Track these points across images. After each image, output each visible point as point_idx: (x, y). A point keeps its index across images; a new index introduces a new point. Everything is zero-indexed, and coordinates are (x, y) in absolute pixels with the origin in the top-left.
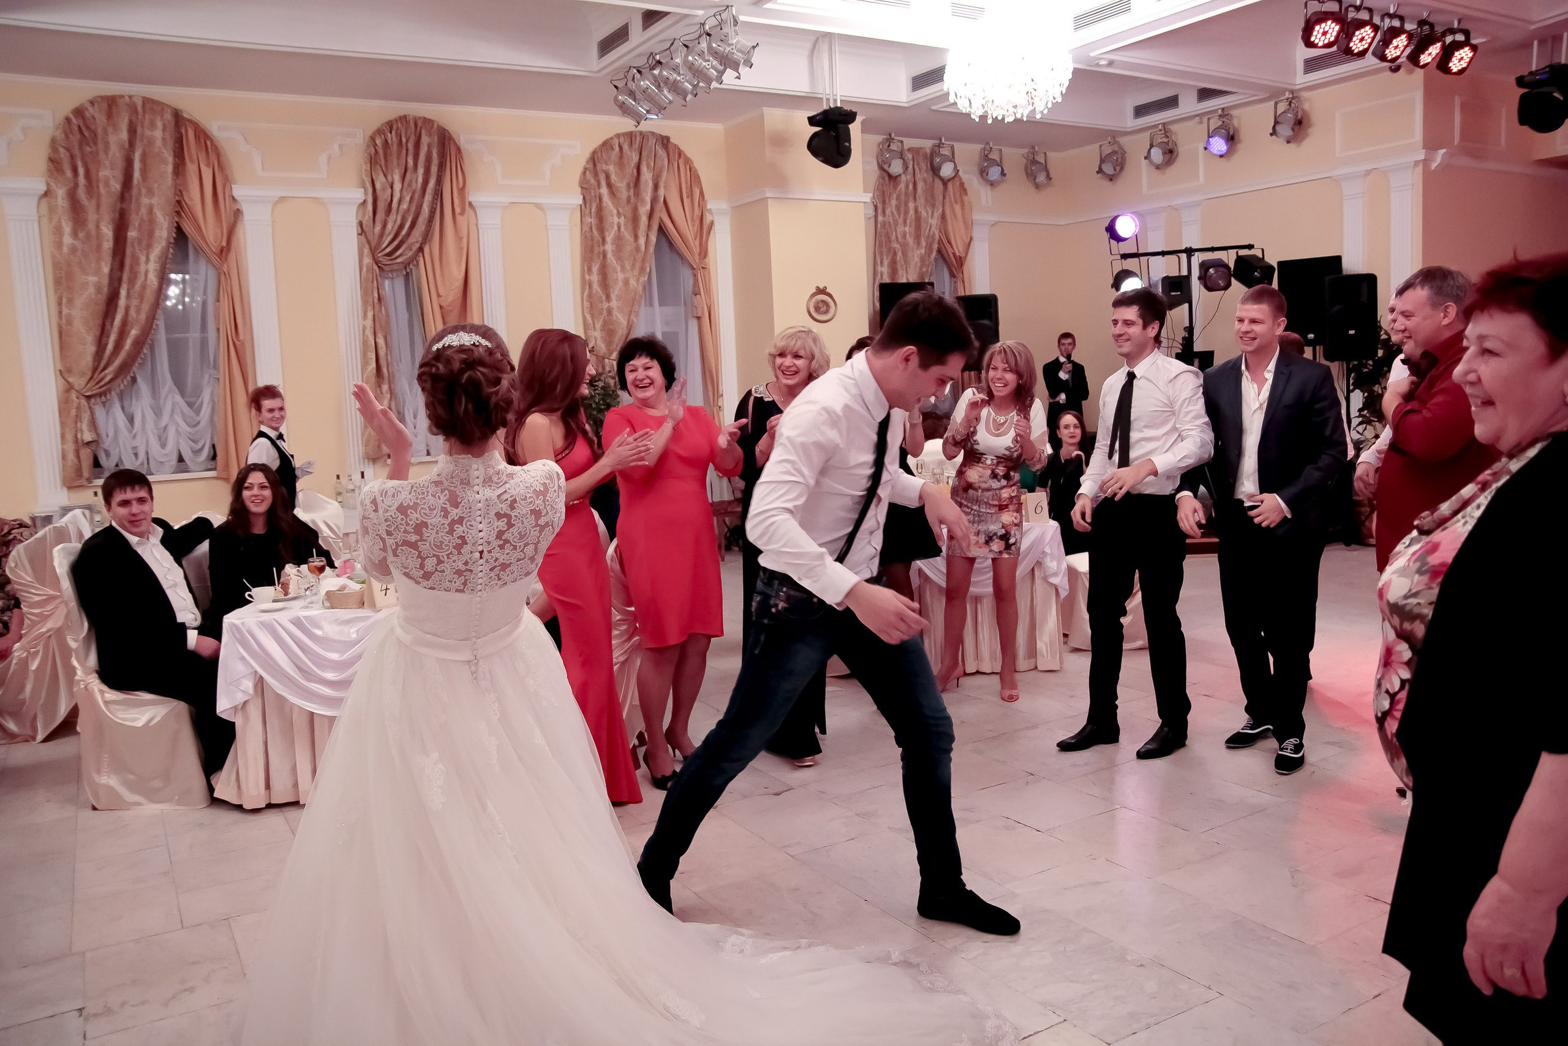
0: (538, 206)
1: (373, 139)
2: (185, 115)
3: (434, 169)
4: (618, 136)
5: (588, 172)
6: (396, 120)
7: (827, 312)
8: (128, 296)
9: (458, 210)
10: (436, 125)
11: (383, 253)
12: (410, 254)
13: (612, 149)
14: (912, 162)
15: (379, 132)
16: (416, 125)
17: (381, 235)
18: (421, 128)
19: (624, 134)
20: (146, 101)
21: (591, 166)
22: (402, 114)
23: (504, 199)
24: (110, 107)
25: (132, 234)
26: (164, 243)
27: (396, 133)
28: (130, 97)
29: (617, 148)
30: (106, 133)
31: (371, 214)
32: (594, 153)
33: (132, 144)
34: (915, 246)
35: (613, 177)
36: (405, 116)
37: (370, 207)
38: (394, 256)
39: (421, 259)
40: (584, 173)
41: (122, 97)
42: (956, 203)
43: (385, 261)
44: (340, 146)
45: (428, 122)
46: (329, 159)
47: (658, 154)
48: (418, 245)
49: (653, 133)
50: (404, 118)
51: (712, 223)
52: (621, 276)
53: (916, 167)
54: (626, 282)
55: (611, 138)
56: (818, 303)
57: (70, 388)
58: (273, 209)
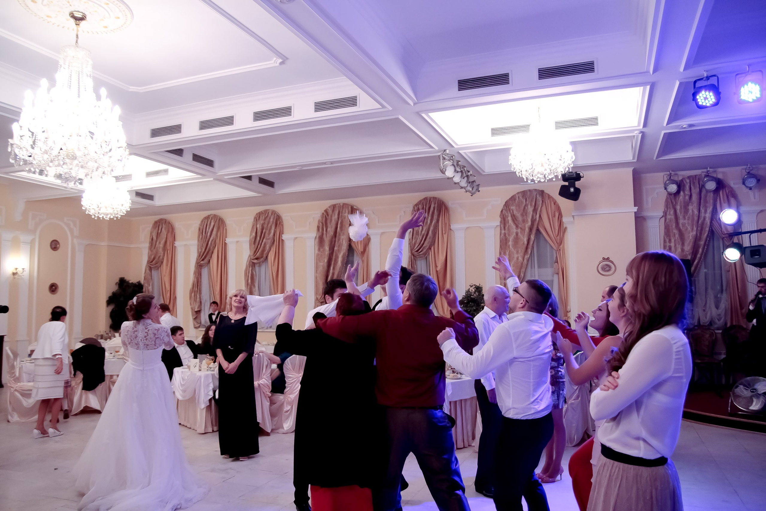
0: (480, 227)
1: (414, 207)
2: (355, 207)
3: (435, 217)
4: (518, 193)
5: (504, 211)
6: (422, 200)
7: (608, 271)
8: (334, 268)
9: (444, 232)
10: (437, 199)
11: (415, 251)
12: (425, 251)
13: (515, 200)
14: (689, 184)
15: (416, 205)
16: (430, 200)
17: (415, 244)
18: (432, 202)
19: (521, 192)
20: (344, 204)
21: (505, 208)
22: (425, 197)
23: (465, 226)
24: (334, 208)
25: (336, 248)
26: (345, 251)
27: (422, 204)
28: (339, 204)
29: (517, 199)
30: (331, 216)
31: (411, 236)
32: (506, 202)
33: (338, 218)
34: (691, 230)
35: (515, 212)
36: (426, 198)
37: (411, 233)
38: (418, 252)
39: (430, 252)
40: (502, 211)
41: (337, 204)
42: (724, 203)
43: (416, 253)
44: (404, 212)
45: (435, 198)
46: (400, 217)
47: (537, 199)
48: (428, 247)
49: (535, 190)
50: (425, 199)
51: (566, 228)
52: (516, 256)
53: (692, 186)
54: (518, 258)
55: (515, 195)
56: (604, 266)
57: (317, 298)
58: (380, 237)
